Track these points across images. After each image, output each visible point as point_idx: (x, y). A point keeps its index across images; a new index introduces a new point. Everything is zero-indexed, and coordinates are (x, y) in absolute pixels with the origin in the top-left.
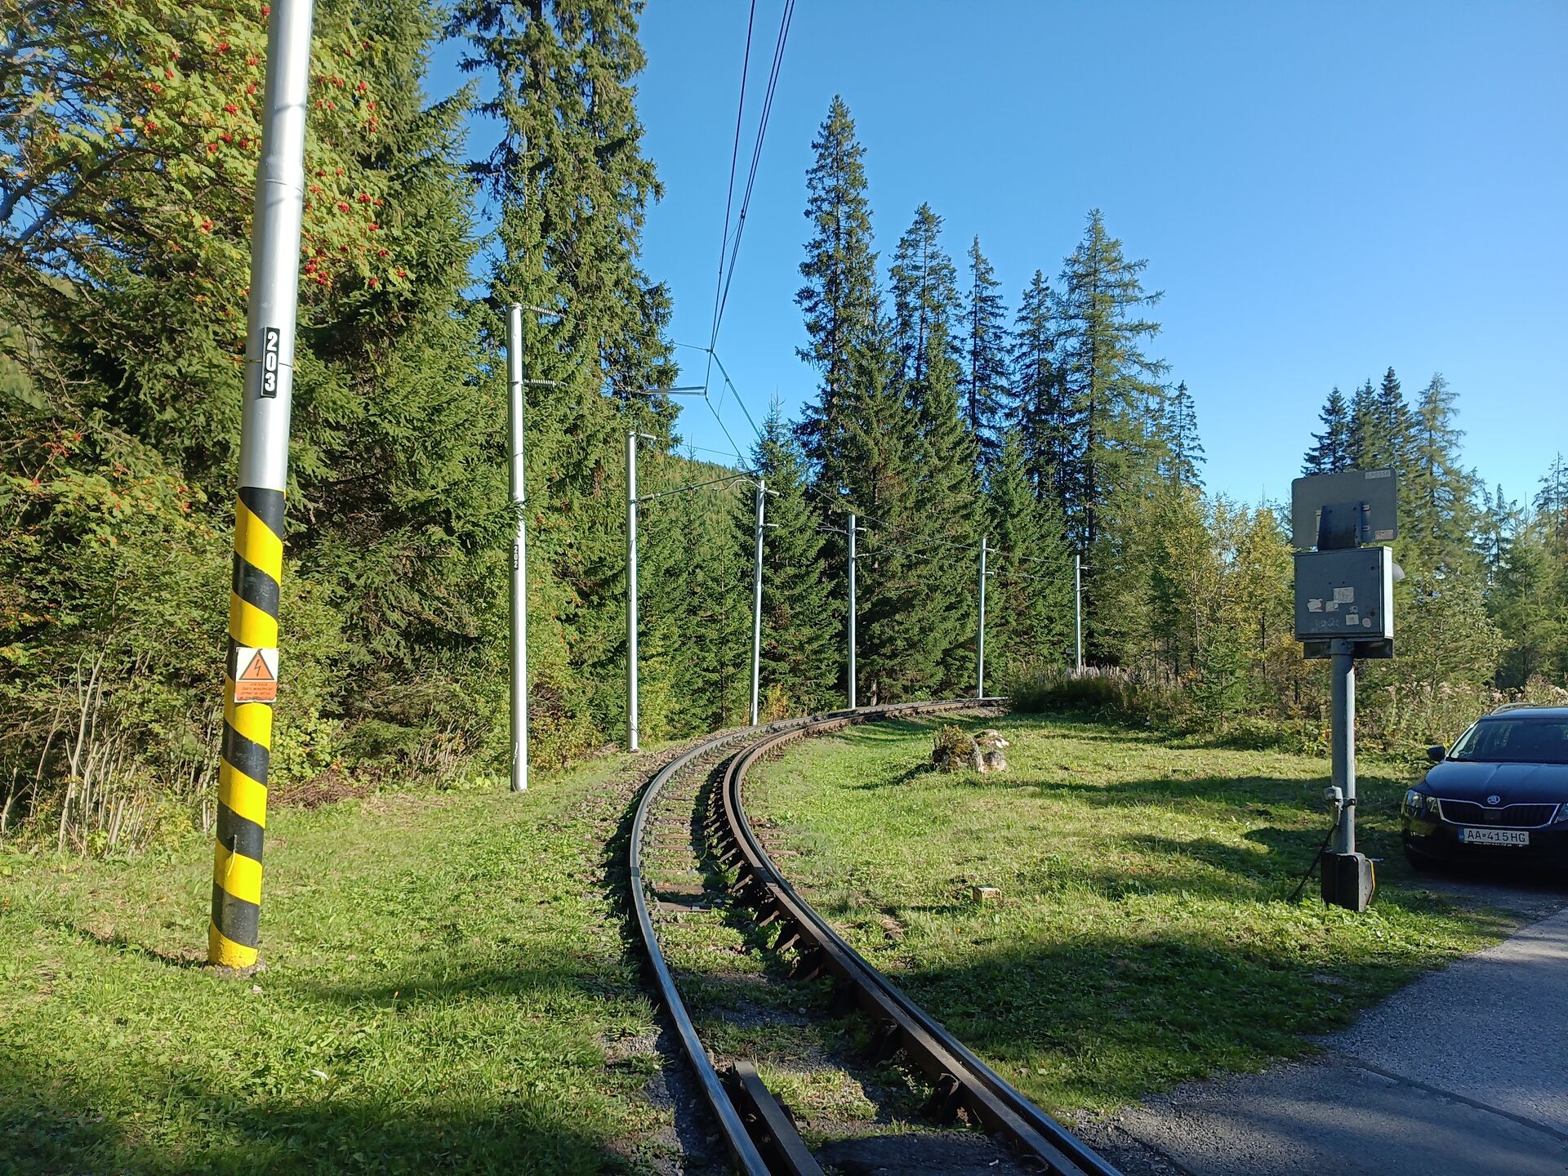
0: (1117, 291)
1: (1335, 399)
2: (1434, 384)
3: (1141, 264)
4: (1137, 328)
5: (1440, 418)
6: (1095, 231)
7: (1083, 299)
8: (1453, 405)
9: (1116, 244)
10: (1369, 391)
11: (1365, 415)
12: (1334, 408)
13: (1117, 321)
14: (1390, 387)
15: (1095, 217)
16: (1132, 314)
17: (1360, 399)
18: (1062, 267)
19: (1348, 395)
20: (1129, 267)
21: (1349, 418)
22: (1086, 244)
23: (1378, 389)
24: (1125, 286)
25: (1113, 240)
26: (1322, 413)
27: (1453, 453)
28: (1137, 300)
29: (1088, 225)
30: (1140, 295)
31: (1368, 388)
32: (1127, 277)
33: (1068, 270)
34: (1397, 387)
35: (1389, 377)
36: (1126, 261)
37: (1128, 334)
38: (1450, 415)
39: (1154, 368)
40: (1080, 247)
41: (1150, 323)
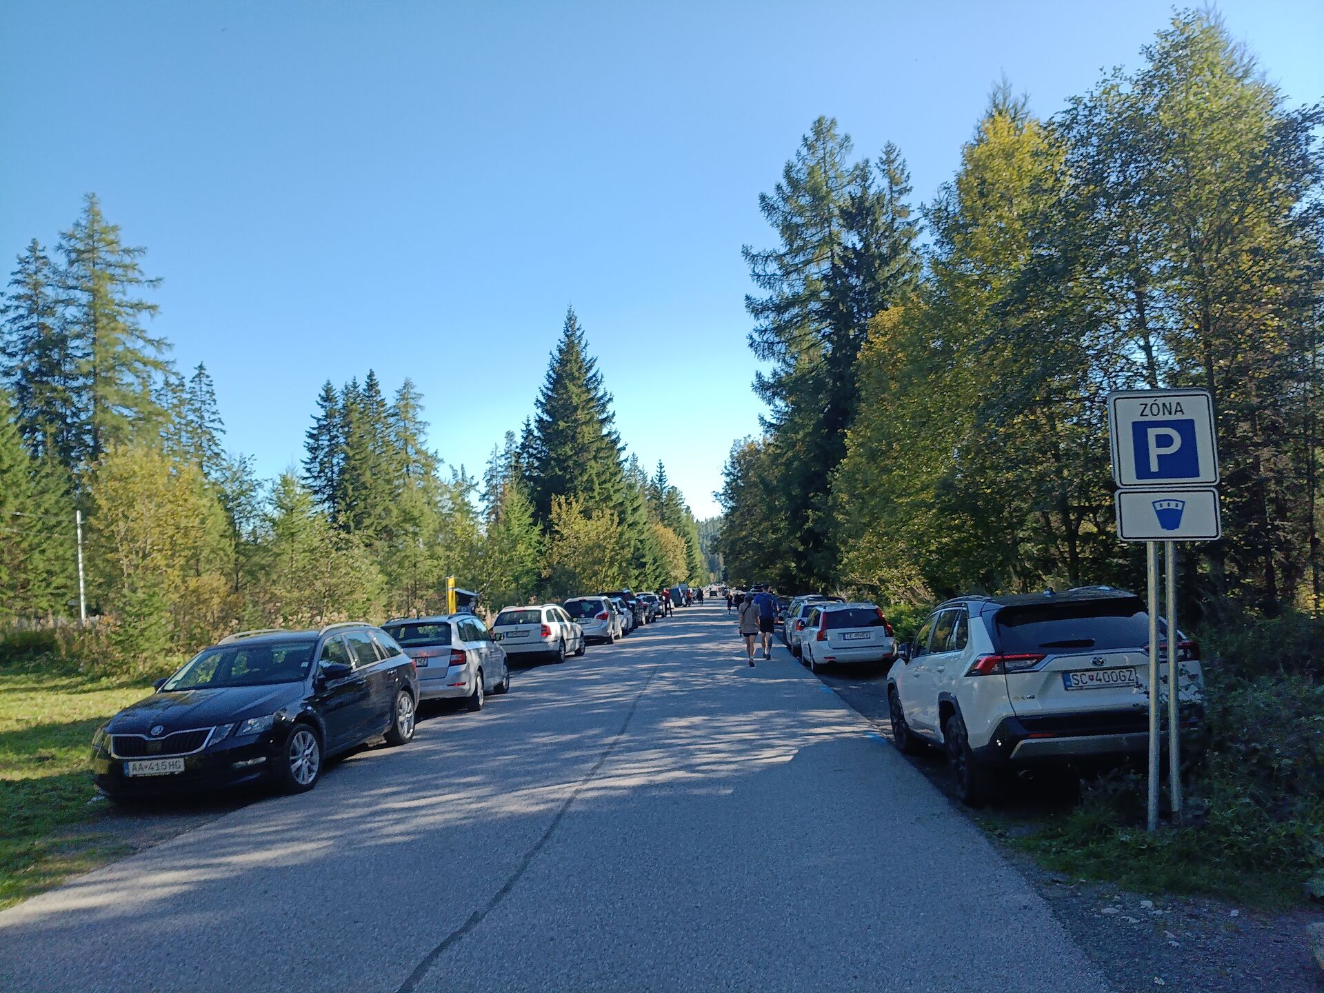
0: (119, 271)
1: (328, 389)
2: (406, 385)
3: (141, 251)
4: (138, 306)
5: (411, 412)
6: (92, 212)
7: (82, 273)
8: (421, 402)
9: (115, 229)
10: (355, 386)
11: (352, 404)
12: (328, 397)
13: (118, 297)
14: (372, 385)
15: (91, 199)
16: (134, 293)
17: (349, 391)
18: (57, 240)
19: (338, 388)
20: (127, 251)
21: (340, 406)
22: (83, 223)
23: (362, 386)
24: (125, 267)
25: (112, 224)
26: (319, 399)
27: (422, 438)
28: (138, 282)
29: (85, 205)
30: (141, 278)
31: (355, 383)
32: (127, 260)
33: (64, 242)
34: (376, 384)
35: (371, 376)
36: (124, 245)
37: (130, 311)
38: (418, 410)
39: (158, 344)
40: (77, 225)
41: (149, 304)
